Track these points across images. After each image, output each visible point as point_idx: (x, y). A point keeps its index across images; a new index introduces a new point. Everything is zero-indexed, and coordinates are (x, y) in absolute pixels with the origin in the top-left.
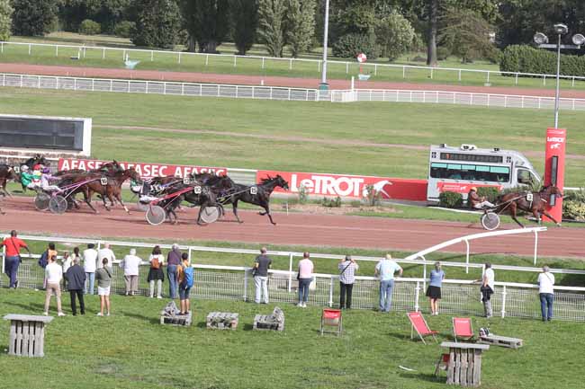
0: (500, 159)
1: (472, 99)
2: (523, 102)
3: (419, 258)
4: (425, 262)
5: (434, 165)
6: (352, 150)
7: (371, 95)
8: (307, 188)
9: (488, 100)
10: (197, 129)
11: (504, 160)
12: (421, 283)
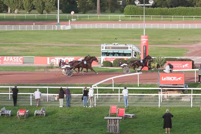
0: (127, 48)
1: (114, 26)
2: (133, 26)
3: (95, 86)
4: (97, 88)
5: (103, 52)
6: (69, 47)
7: (76, 26)
8: (53, 62)
9: (120, 26)
10: (12, 43)
11: (129, 48)
12: (96, 96)
